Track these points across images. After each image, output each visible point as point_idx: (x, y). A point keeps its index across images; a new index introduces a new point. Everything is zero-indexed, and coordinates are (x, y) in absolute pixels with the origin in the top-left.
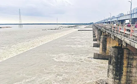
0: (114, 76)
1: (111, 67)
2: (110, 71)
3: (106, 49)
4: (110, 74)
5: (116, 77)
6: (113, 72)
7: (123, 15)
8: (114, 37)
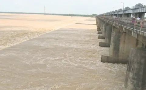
0: (134, 86)
1: (131, 75)
2: (129, 80)
3: (118, 50)
4: (129, 84)
5: (137, 88)
6: (133, 82)
7: (141, 6)
8: (136, 35)
